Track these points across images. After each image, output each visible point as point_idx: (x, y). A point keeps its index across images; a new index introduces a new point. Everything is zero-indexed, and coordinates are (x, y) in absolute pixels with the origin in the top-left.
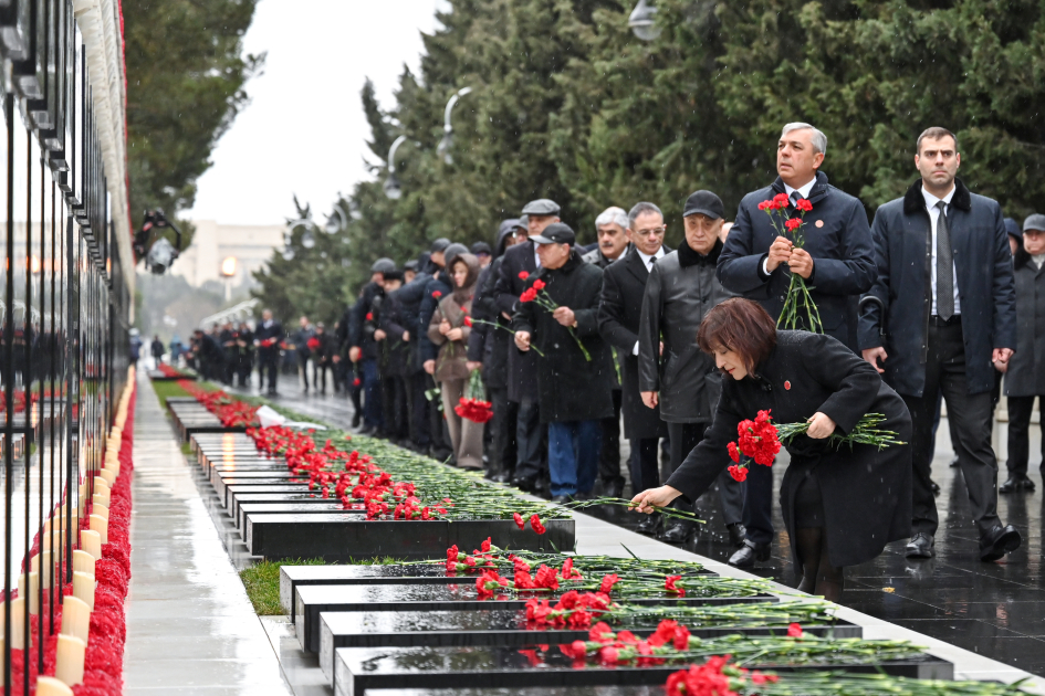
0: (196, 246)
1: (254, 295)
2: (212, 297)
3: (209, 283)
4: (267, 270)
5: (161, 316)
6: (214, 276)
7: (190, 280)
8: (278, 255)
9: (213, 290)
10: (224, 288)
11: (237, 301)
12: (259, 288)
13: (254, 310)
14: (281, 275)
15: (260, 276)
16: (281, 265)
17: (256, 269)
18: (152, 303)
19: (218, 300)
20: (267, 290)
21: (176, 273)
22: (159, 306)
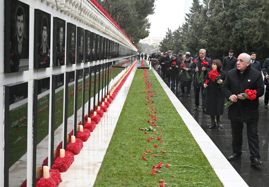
3: (152, 45)
4: (162, 42)
5: (145, 50)
6: (152, 44)
7: (149, 45)
8: (165, 39)
11: (156, 48)
12: (161, 45)
13: (160, 49)
14: (165, 43)
15: (161, 43)
16: (165, 41)
17: (160, 42)
18: (144, 47)
19: (153, 48)
20: (162, 45)
21: (147, 43)
22: (144, 48)
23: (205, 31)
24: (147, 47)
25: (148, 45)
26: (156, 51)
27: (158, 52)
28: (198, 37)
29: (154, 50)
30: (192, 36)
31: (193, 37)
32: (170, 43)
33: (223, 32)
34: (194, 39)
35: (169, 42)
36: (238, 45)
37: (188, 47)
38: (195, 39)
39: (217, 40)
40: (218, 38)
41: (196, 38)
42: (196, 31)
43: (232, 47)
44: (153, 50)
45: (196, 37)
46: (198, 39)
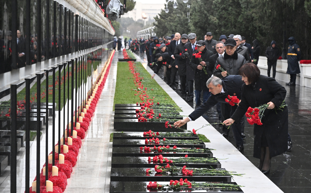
0: (136, 9)
1: (154, 24)
2: (140, 24)
3: (139, 20)
4: (159, 17)
5: (126, 30)
6: (141, 18)
7: (134, 19)
8: (163, 11)
9: (140, 22)
10: (144, 21)
11: (148, 26)
12: (156, 23)
13: (154, 30)
14: (164, 19)
15: (156, 18)
16: (163, 15)
17: (155, 16)
18: (123, 25)
19: (142, 25)
20: (159, 23)
21: (130, 17)
22: (125, 27)
23: (216, 5)
24: (129, 25)
25: (133, 21)
26: (148, 33)
27: (153, 34)
28: (208, 13)
29: (144, 30)
30: (200, 11)
31: (201, 13)
32: (171, 18)
33: (231, 9)
34: (202, 16)
35: (169, 17)
36: (251, 26)
37: (197, 26)
38: (204, 15)
39: (228, 18)
40: (230, 16)
41: (206, 15)
42: (205, 4)
43: (244, 28)
44: (142, 31)
45: (206, 12)
46: (208, 15)
